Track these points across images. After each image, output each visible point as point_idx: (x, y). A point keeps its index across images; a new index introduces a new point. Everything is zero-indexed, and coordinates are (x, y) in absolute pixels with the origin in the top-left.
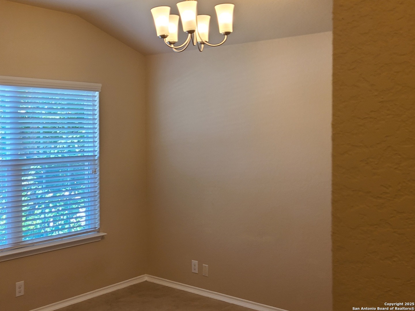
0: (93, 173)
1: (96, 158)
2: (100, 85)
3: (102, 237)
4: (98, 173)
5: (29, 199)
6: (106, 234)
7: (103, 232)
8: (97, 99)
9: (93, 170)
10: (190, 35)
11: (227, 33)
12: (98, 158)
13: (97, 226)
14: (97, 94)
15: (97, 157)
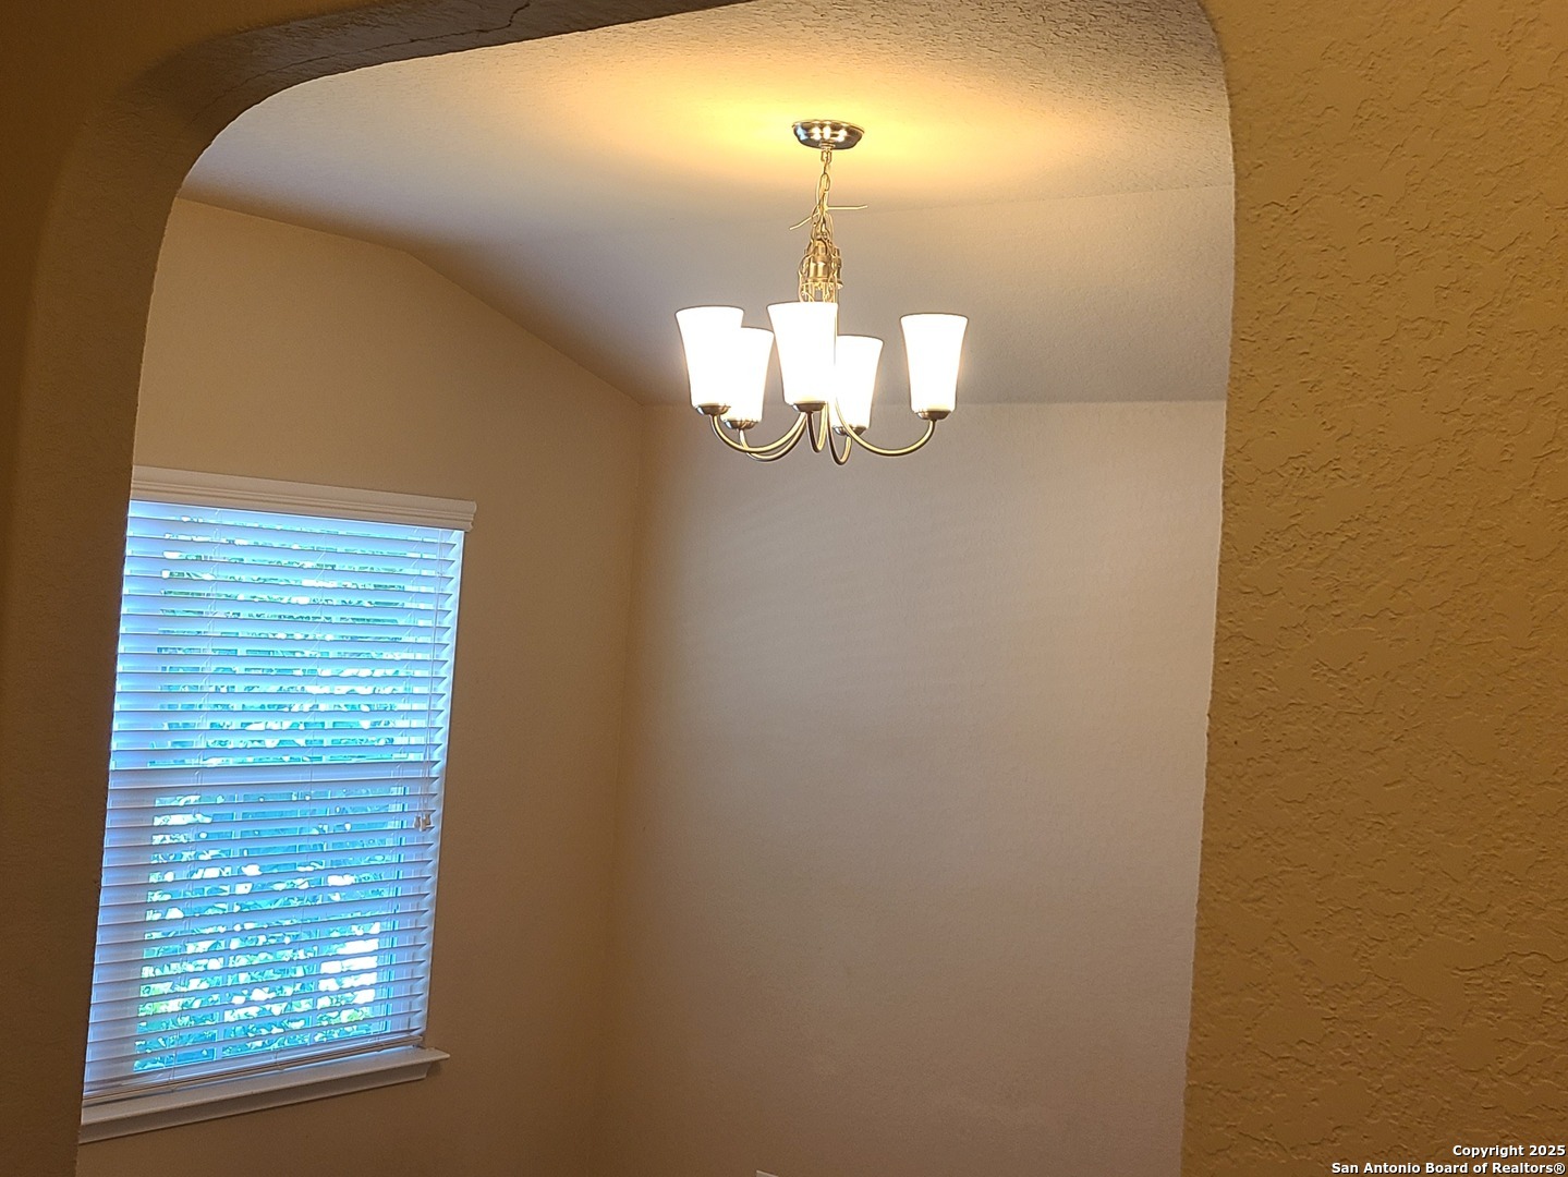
0: (417, 826)
1: (435, 771)
2: (473, 507)
3: (433, 1067)
4: (437, 828)
5: (167, 897)
6: (448, 1056)
7: (436, 1048)
8: (456, 555)
9: (418, 818)
10: (803, 414)
11: (936, 415)
12: (441, 771)
13: (418, 1025)
14: (457, 537)
15: (437, 767)
